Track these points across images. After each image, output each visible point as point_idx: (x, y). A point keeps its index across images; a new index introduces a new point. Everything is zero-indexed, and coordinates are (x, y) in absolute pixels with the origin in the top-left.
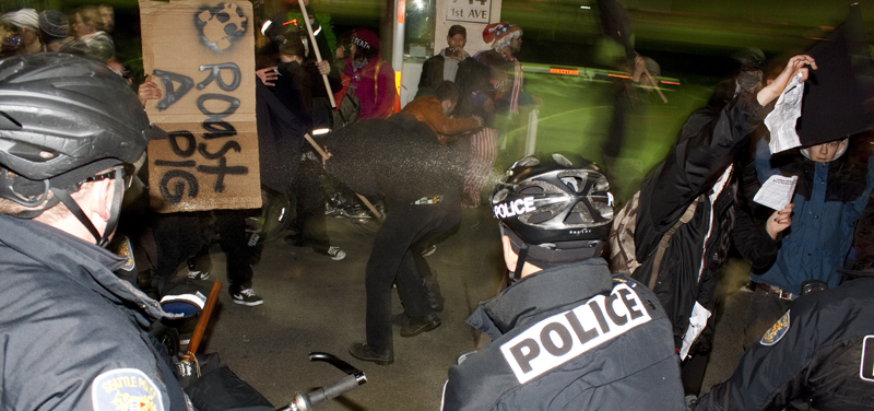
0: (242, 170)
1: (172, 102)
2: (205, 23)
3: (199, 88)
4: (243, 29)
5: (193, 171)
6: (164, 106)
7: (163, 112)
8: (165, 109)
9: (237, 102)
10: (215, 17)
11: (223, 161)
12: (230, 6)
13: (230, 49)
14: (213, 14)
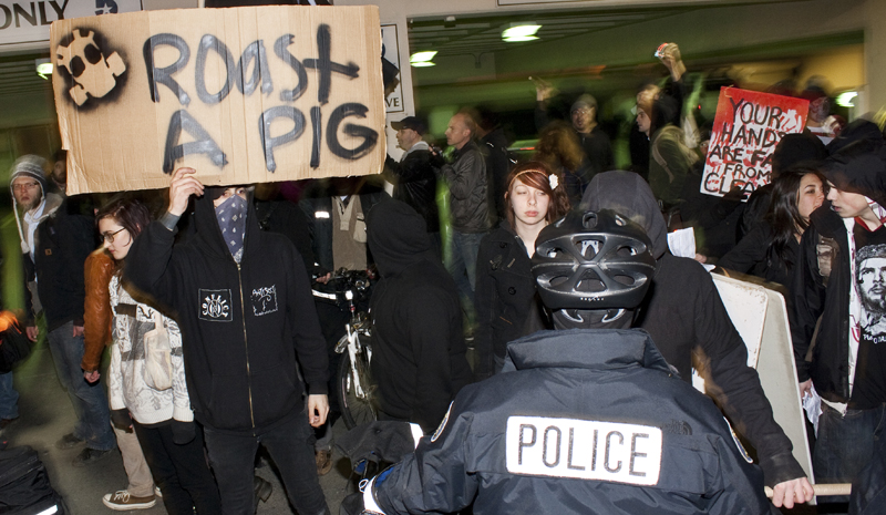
0: (324, 35)
1: (213, 144)
2: (88, 94)
3: (187, 103)
4: (91, 34)
5: (327, 112)
6: (219, 157)
7: (228, 159)
8: (224, 155)
9: (208, 41)
10: (78, 80)
11: (309, 63)
12: (61, 57)
13: (123, 54)
14: (76, 84)
